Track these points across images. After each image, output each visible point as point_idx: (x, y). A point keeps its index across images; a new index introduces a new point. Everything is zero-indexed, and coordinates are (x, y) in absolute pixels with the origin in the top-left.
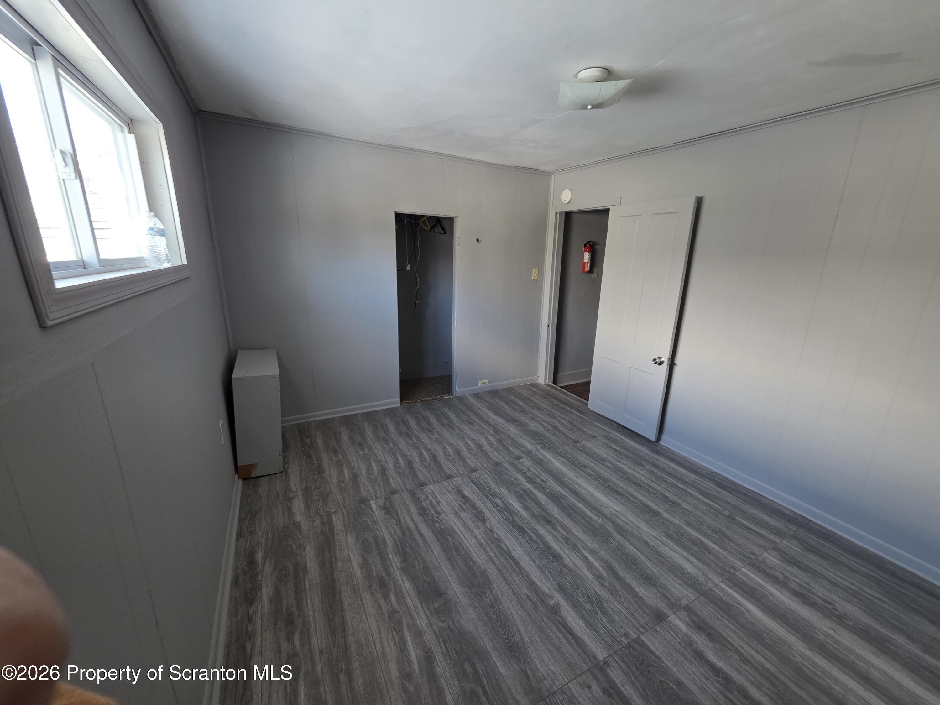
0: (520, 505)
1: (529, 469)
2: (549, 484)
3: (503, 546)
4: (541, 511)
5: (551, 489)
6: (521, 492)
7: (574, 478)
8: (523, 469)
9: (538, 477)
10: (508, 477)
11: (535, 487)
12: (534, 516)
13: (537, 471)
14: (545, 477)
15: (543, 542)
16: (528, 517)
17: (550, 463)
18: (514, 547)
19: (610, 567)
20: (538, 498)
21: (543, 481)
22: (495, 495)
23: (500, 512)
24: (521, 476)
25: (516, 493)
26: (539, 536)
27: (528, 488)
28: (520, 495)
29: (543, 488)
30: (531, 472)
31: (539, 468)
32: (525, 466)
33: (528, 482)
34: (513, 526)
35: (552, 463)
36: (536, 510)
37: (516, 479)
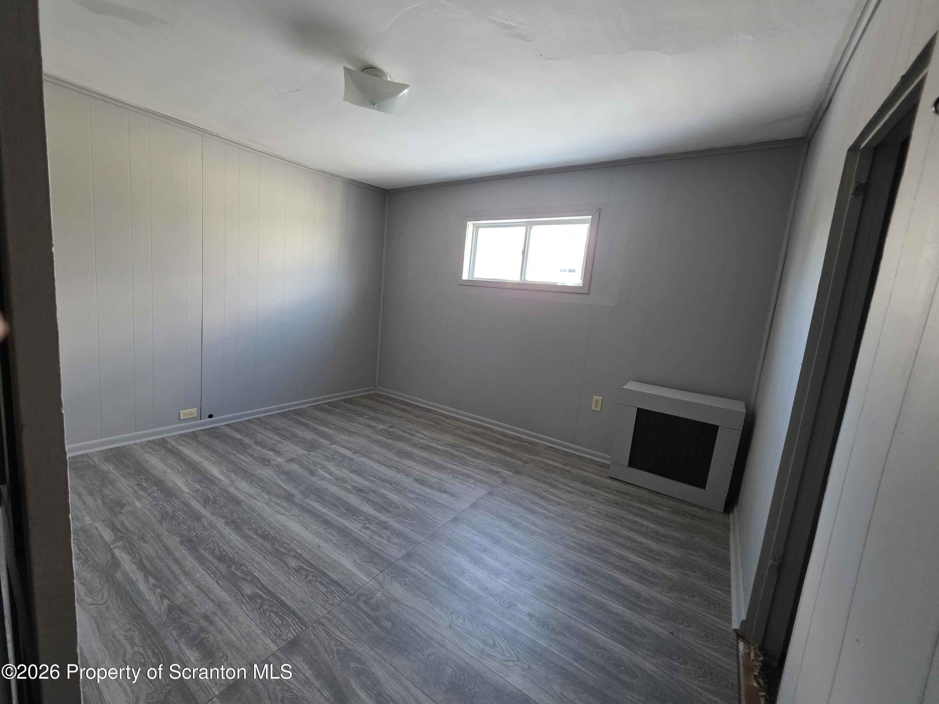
0: (388, 497)
1: (389, 542)
2: (360, 526)
3: (394, 469)
4: (367, 497)
5: (357, 520)
6: (391, 509)
7: (322, 544)
8: (397, 538)
9: (374, 532)
10: (412, 522)
11: (376, 518)
12: (374, 492)
13: (376, 540)
14: (365, 535)
15: (364, 476)
16: (379, 489)
17: (358, 561)
18: (386, 471)
19: (312, 473)
20: (372, 507)
21: (367, 528)
22: (417, 499)
23: (405, 488)
24: (397, 528)
25: (397, 507)
26: (367, 479)
27: (384, 515)
28: (391, 505)
29: (367, 519)
30: (384, 536)
31: (375, 547)
32: (396, 544)
33: (386, 522)
34: (391, 481)
35: (355, 561)
36: (372, 496)
37: (401, 522)
